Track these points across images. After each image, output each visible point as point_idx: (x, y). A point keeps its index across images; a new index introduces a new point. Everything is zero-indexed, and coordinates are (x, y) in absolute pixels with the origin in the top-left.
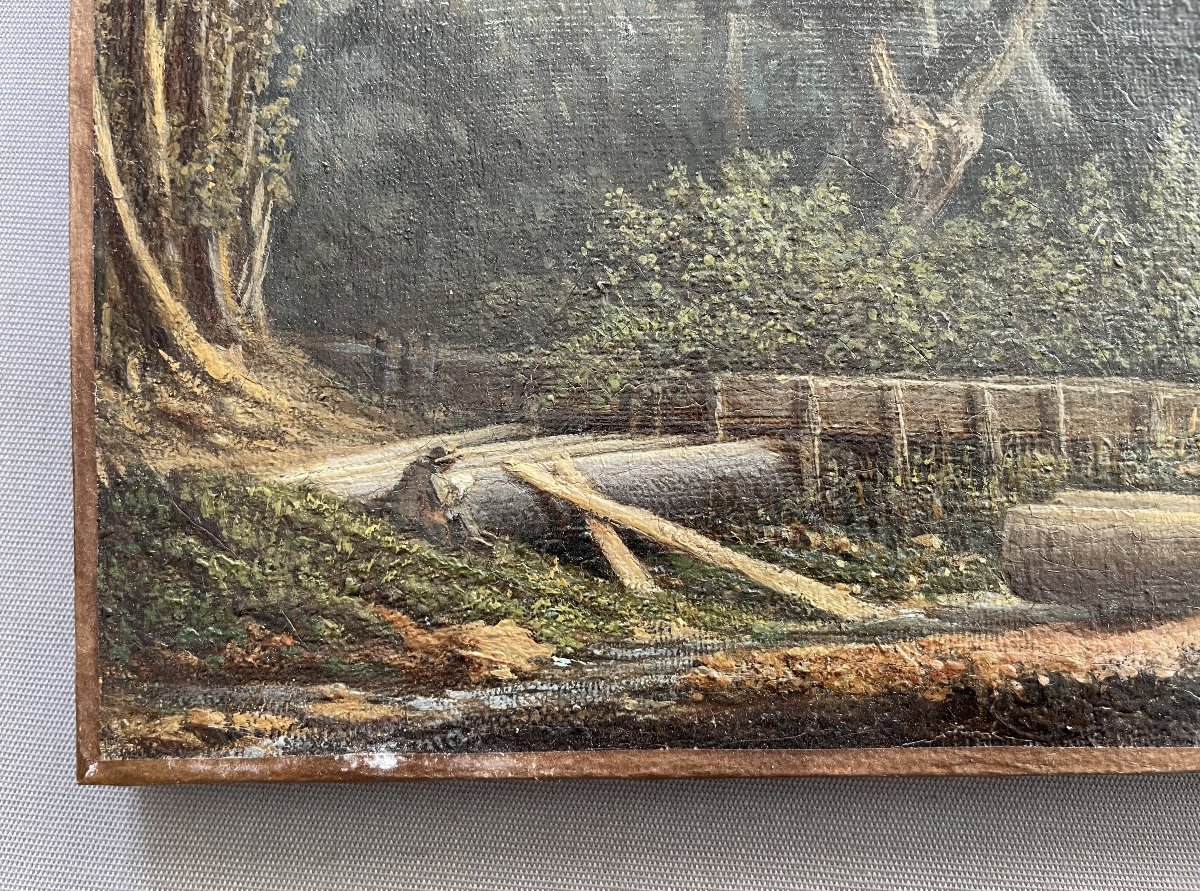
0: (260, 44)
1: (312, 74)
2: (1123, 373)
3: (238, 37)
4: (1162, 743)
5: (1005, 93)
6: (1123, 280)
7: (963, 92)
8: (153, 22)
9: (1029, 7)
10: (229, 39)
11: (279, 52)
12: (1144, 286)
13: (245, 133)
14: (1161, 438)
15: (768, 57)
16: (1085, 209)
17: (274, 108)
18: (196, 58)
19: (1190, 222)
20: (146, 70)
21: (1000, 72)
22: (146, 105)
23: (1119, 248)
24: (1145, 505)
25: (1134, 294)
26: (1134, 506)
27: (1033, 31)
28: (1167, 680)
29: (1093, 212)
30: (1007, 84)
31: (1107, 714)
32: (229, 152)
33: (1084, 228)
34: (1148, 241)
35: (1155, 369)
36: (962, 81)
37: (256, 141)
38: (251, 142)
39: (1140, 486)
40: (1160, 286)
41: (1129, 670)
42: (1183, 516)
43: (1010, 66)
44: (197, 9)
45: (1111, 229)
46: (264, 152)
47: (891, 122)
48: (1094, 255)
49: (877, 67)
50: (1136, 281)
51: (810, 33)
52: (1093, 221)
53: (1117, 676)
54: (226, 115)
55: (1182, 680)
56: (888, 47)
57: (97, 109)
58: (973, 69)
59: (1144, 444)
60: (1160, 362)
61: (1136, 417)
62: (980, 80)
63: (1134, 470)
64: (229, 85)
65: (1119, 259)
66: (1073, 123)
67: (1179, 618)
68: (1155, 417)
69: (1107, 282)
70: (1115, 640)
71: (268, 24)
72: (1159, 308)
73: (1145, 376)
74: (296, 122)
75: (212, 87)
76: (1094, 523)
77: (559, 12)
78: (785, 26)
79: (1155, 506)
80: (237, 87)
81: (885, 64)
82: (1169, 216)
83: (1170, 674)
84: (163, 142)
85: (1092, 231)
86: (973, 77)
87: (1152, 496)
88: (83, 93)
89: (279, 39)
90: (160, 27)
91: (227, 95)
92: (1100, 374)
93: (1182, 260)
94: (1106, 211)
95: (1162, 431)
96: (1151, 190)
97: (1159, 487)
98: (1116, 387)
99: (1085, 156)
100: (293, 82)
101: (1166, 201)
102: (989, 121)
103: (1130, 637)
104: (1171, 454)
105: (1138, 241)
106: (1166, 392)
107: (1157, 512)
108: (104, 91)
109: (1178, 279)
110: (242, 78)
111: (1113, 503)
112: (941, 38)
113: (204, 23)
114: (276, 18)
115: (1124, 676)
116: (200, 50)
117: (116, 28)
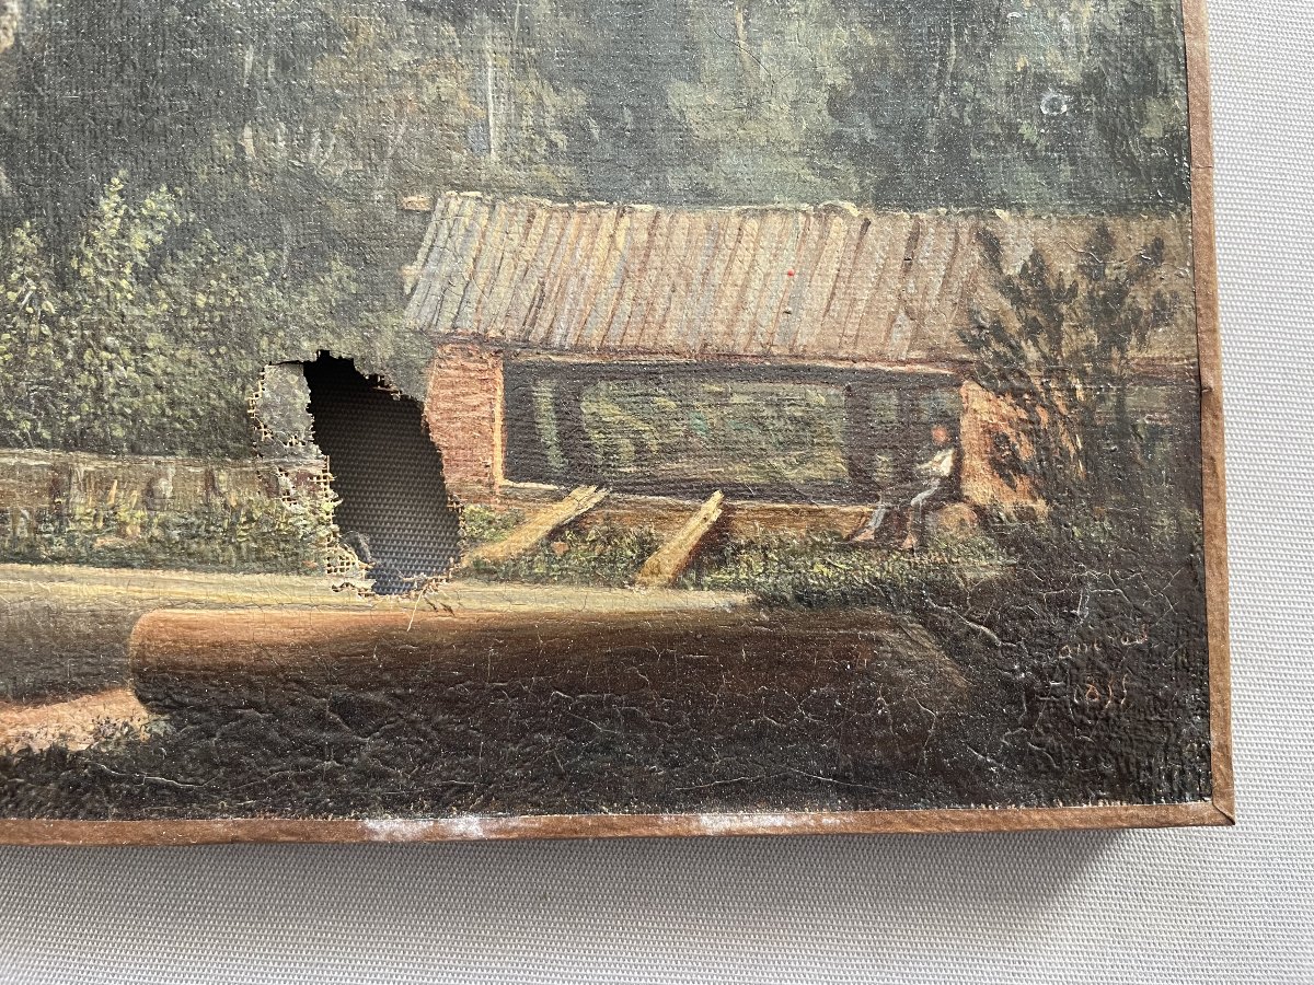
2: (44, 444)
4: (75, 816)
6: (49, 349)
12: (70, 356)
14: (80, 510)
16: (14, 276)
19: (121, 290)
23: (46, 319)
24: (61, 578)
25: (59, 364)
26: (50, 579)
28: (79, 753)
29: (22, 279)
31: (19, 786)
33: (12, 296)
34: (75, 310)
35: (77, 441)
39: (58, 559)
40: (87, 355)
41: (41, 744)
42: (99, 589)
45: (38, 297)
48: (22, 324)
50: (61, 349)
52: (22, 289)
53: (29, 749)
55: (95, 754)
59: (61, 516)
60: (83, 432)
61: (55, 488)
63: (50, 542)
65: (46, 329)
66: (7, 188)
67: (94, 691)
68: (75, 488)
69: (33, 352)
70: (29, 713)
72: (84, 378)
73: (67, 447)
76: (11, 596)
79: (71, 579)
82: (99, 284)
83: (83, 747)
85: (20, 299)
87: (68, 569)
92: (20, 446)
93: (110, 328)
94: (35, 279)
95: (81, 504)
96: (82, 257)
97: (77, 560)
98: (38, 459)
99: (18, 223)
101: (96, 268)
103: (43, 709)
104: (90, 527)
105: (65, 310)
106: (86, 464)
107: (72, 585)
109: (106, 348)
111: (29, 577)
115: (36, 750)
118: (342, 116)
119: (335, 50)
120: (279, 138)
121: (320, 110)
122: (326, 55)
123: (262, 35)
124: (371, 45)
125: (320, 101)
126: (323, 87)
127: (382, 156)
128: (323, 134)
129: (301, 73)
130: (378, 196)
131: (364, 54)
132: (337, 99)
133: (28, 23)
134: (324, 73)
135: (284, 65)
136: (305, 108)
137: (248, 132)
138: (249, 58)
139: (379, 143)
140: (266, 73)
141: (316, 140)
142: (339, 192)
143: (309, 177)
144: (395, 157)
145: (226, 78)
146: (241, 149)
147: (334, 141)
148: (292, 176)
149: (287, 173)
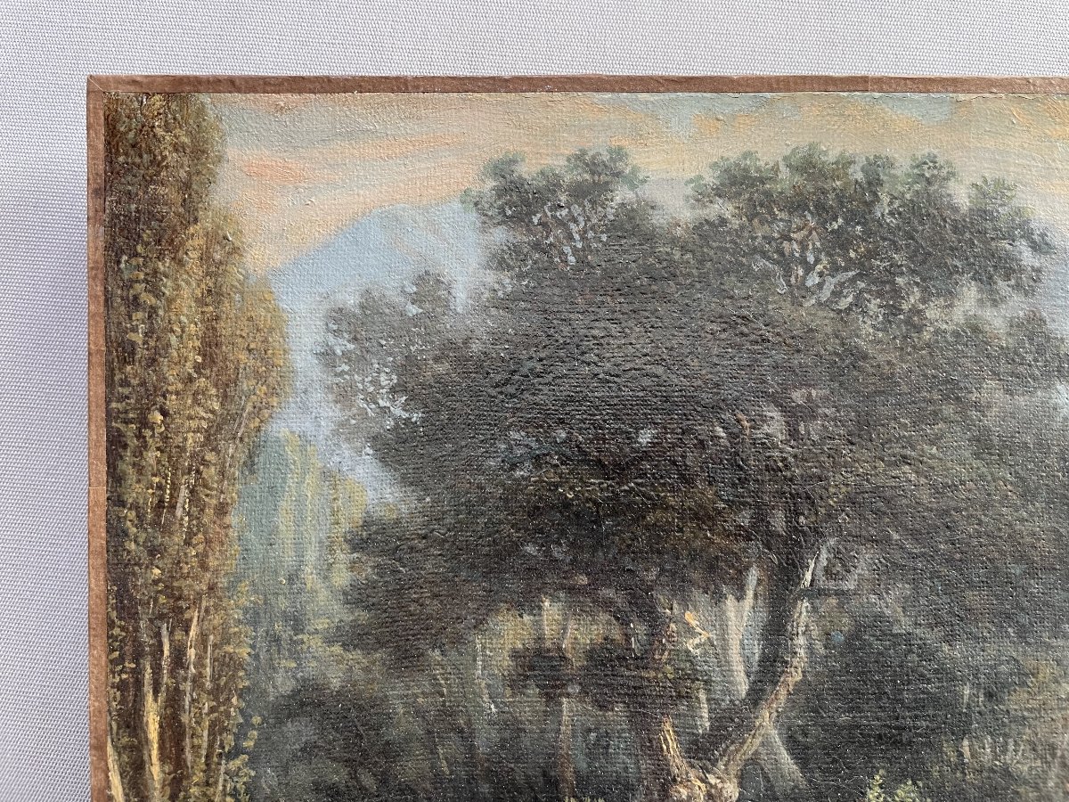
0: (228, 716)
1: (265, 739)
3: (212, 710)
5: (754, 760)
7: (726, 759)
8: (150, 697)
9: (773, 696)
10: (206, 710)
11: (242, 721)
13: (216, 782)
15: (590, 730)
17: (238, 762)
18: (181, 725)
20: (145, 732)
21: (752, 745)
22: (146, 758)
27: (775, 714)
30: (756, 753)
32: (205, 795)
36: (725, 751)
37: (224, 786)
38: (221, 788)
43: (758, 741)
44: (181, 688)
46: (231, 795)
47: (674, 780)
49: (665, 740)
51: (618, 713)
54: (204, 767)
56: (673, 726)
57: (110, 761)
58: (733, 743)
62: (737, 751)
64: (205, 745)
66: (803, 784)
71: (234, 700)
74: (253, 773)
75: (193, 747)
77: (442, 695)
78: (601, 707)
80: (211, 746)
81: (671, 737)
84: (157, 785)
86: (732, 748)
88: (98, 748)
89: (242, 711)
90: (156, 700)
91: (204, 752)
100: (252, 743)
102: (742, 779)
108: (115, 747)
110: (214, 740)
112: (710, 718)
113: (187, 699)
114: (240, 696)
116: (185, 719)
117: (123, 701)
118: (1027, 730)
119: (1023, 684)
120: (987, 746)
121: (1013, 726)
122: (1017, 688)
123: (976, 676)
124: (1047, 680)
125: (1014, 720)
126: (1016, 710)
127: (1054, 755)
128: (1016, 744)
129: (1001, 701)
130: (1051, 784)
131: (1042, 687)
132: (1024, 718)
133: (812, 663)
134: (1016, 702)
135: (990, 695)
136: (1004, 725)
137: (966, 743)
138: (967, 692)
139: (1053, 748)
140: (978, 702)
141: (1011, 747)
142: (1026, 782)
143: (1006, 772)
144: (1063, 757)
145: (951, 705)
146: (961, 755)
147: (1022, 747)
148: (995, 772)
149: (992, 770)
